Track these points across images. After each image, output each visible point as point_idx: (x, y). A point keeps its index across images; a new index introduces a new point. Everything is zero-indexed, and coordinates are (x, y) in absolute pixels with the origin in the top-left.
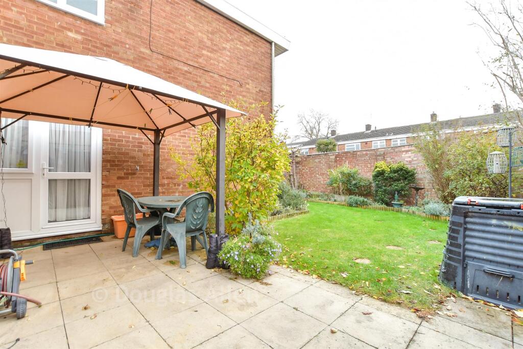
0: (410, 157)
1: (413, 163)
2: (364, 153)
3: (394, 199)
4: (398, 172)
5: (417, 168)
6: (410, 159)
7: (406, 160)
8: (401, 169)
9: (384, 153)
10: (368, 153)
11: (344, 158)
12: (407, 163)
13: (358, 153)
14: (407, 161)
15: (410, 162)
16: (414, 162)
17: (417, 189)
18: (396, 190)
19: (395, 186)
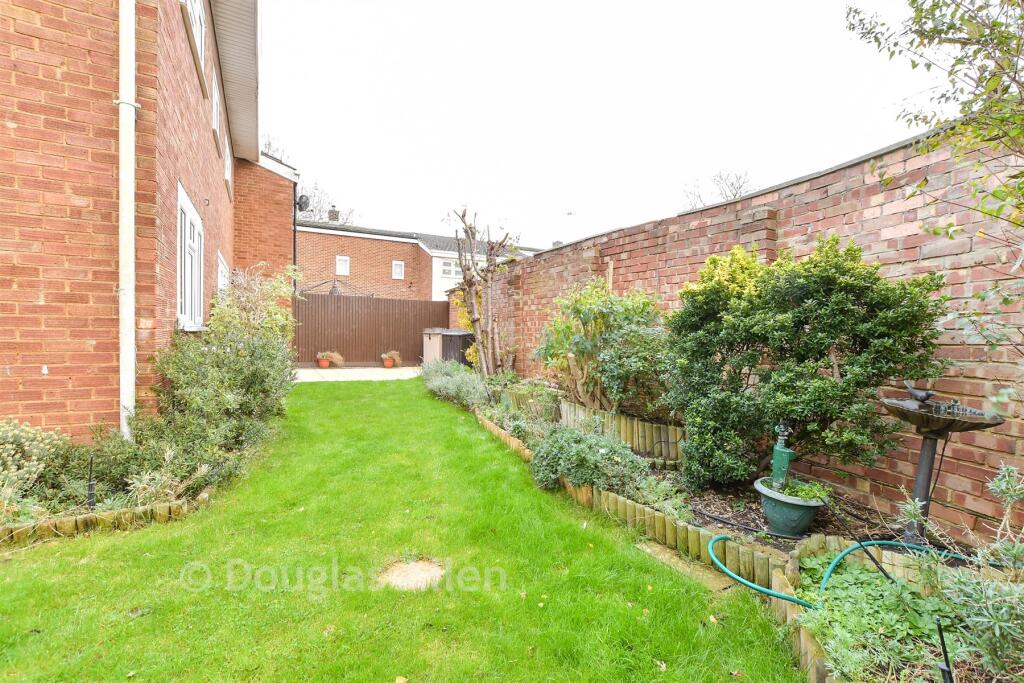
0: (910, 215)
1: (929, 248)
2: (694, 224)
3: (768, 468)
4: (800, 300)
5: (958, 283)
6: (914, 228)
7: (887, 234)
8: (828, 284)
9: (773, 215)
10: (709, 221)
11: (624, 256)
12: (892, 254)
13: (672, 228)
14: (892, 243)
15: (911, 245)
16: (942, 243)
17: (935, 427)
18: (783, 416)
19: (780, 387)
